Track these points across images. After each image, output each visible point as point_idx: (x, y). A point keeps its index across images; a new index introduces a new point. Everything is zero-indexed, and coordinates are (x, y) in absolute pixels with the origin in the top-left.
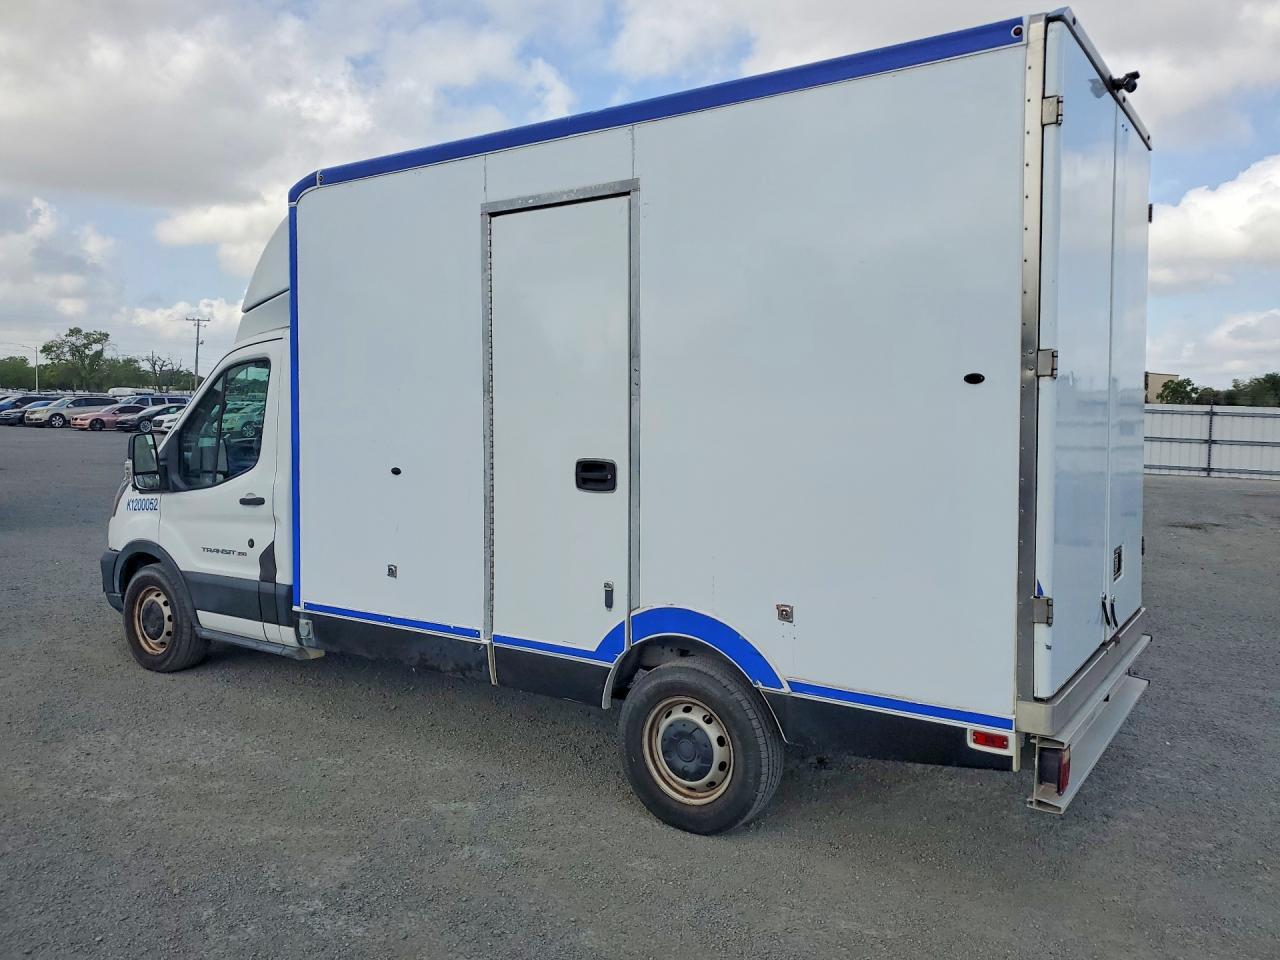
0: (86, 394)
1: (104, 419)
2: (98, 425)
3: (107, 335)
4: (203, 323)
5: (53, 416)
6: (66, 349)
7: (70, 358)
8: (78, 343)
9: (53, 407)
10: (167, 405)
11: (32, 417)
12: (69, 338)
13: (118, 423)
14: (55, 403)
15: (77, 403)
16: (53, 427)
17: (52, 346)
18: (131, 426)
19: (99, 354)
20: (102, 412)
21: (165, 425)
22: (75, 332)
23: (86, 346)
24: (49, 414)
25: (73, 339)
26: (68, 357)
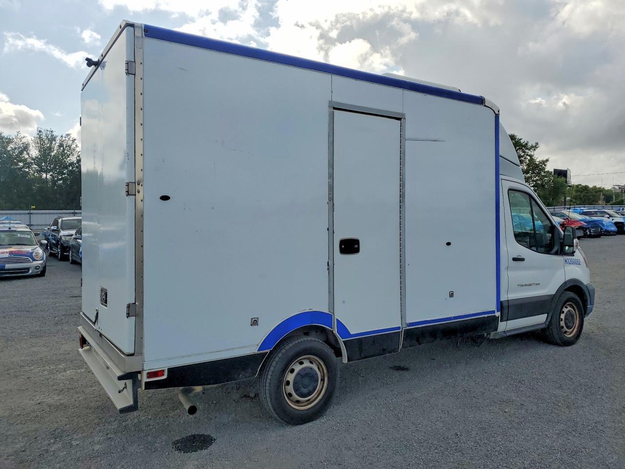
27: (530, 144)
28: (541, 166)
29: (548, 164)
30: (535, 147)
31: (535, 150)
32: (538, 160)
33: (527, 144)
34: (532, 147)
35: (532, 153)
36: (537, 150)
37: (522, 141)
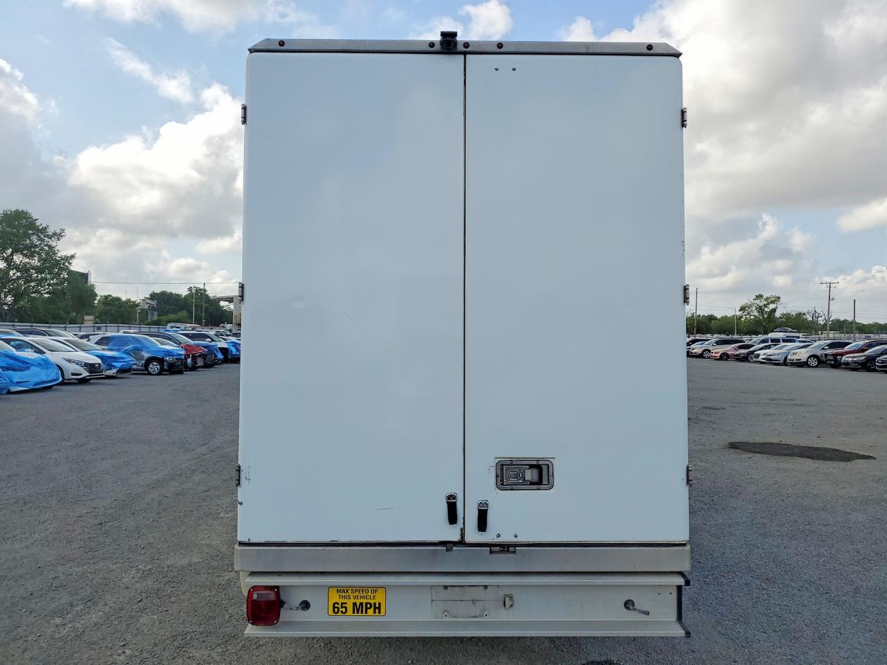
0: (724, 337)
1: (729, 353)
2: (725, 357)
3: (779, 298)
4: (833, 286)
5: (705, 350)
6: (754, 308)
7: (757, 314)
8: (761, 304)
9: (705, 345)
10: (770, 343)
11: (692, 351)
12: (756, 301)
13: (735, 355)
14: (707, 343)
15: (719, 343)
16: (704, 357)
17: (746, 307)
18: (743, 357)
19: (774, 311)
20: (728, 349)
21: (761, 357)
22: (759, 297)
23: (765, 306)
24: (702, 349)
25: (758, 302)
26: (756, 313)
27: (50, 231)
28: (64, 264)
29: (74, 262)
30: (58, 236)
31: (59, 240)
32: (59, 255)
33: (45, 228)
34: (55, 234)
35: (54, 244)
36: (62, 240)
37: (38, 223)
